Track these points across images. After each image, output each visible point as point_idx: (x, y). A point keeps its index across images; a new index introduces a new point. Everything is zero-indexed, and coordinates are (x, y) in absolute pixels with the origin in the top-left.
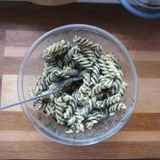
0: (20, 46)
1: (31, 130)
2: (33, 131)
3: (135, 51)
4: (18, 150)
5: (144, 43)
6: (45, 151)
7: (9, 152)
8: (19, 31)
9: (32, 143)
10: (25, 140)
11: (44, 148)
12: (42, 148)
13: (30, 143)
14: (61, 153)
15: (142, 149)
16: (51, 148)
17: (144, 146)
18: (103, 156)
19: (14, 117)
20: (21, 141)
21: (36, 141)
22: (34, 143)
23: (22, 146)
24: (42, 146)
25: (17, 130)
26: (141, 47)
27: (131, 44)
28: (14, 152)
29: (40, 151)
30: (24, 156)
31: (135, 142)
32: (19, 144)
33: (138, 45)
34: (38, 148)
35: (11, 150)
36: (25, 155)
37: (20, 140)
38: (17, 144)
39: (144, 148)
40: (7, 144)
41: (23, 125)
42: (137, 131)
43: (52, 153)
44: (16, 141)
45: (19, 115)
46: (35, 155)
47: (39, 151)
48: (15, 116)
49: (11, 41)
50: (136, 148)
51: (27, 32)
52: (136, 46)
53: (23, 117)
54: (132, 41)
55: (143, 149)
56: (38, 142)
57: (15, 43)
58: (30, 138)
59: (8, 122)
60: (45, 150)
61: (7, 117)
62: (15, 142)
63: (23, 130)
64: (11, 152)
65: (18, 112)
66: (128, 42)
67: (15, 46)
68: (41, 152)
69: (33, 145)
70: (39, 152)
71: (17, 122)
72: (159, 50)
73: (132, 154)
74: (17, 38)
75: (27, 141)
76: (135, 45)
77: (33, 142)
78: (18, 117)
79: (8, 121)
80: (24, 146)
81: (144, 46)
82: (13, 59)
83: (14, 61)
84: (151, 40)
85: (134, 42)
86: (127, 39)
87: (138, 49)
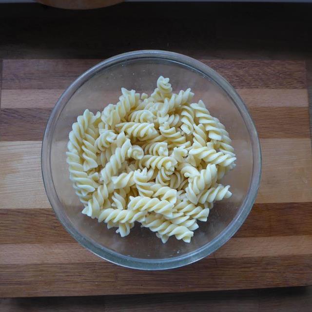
0: (31, 87)
1: (56, 242)
3: (245, 90)
4: (33, 279)
5: (260, 74)
6: (84, 279)
7: (17, 284)
8: (27, 60)
9: (59, 266)
10: (46, 262)
11: (80, 275)
12: (77, 274)
13: (55, 266)
14: (113, 282)
15: (263, 270)
16: (95, 274)
17: (267, 264)
18: (190, 286)
19: (24, 219)
20: (39, 262)
21: (67, 262)
22: (62, 266)
23: (40, 273)
24: (76, 270)
25: (31, 242)
26: (255, 81)
27: (237, 76)
28: (26, 284)
29: (74, 280)
30: (44, 290)
31: (250, 257)
32: (34, 270)
33: (250, 78)
34: (70, 274)
35: (19, 280)
36: (46, 289)
37: (35, 262)
38: (31, 270)
39: (268, 269)
40: (12, 270)
41: (41, 234)
42: (253, 238)
43: (97, 283)
44: (29, 263)
45: (32, 214)
46: (65, 288)
47: (71, 280)
48: (24, 217)
49: (13, 79)
50: (252, 269)
51: (42, 61)
52: (246, 80)
53: (41, 218)
54: (237, 70)
56: (69, 264)
57: (20, 82)
58: (55, 257)
60: (84, 277)
61: (10, 219)
62: (26, 265)
63: (40, 242)
64: (20, 284)
65: (30, 210)
66: (230, 74)
67: (21, 89)
68: (77, 283)
69: (61, 269)
70: (74, 283)
71: (29, 228)
72: (288, 86)
73: (246, 281)
74: (25, 74)
75: (50, 262)
76: (243, 78)
77: (62, 264)
78: (30, 219)
79: (12, 227)
80: (43, 272)
81: (261, 79)
82: (18, 112)
83: (20, 116)
84: (273, 69)
85: (241, 72)
86: (229, 67)
87: (249, 86)
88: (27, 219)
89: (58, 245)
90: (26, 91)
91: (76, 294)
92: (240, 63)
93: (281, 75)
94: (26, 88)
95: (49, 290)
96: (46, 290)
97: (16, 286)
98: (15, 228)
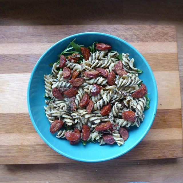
0: (14, 42)
1: (29, 132)
2: (31, 133)
3: (140, 43)
4: (16, 154)
5: (149, 33)
7: (6, 157)
8: (12, 26)
9: (31, 146)
10: (23, 144)
11: (44, 152)
12: (42, 151)
13: (29, 146)
16: (51, 151)
17: (153, 145)
19: (10, 119)
20: (19, 144)
22: (33, 146)
23: (20, 150)
24: (41, 149)
25: (15, 132)
26: (146, 38)
27: (135, 35)
28: (12, 156)
29: (40, 154)
33: (143, 36)
34: (37, 151)
35: (8, 154)
37: (17, 144)
38: (15, 148)
39: (153, 148)
40: (4, 149)
41: (20, 128)
44: (13, 144)
45: (15, 116)
46: (35, 159)
47: (38, 154)
48: (11, 118)
49: (3, 37)
50: (144, 148)
51: (20, 27)
52: (140, 37)
53: (20, 119)
54: (135, 32)
56: (36, 145)
57: (7, 39)
58: (29, 141)
59: (4, 125)
60: (45, 153)
61: (2, 119)
62: (12, 146)
63: (20, 132)
64: (8, 156)
65: (14, 114)
66: (131, 34)
67: (8, 43)
68: (41, 156)
69: (32, 148)
70: (39, 156)
71: (13, 124)
72: (165, 41)
74: (10, 34)
75: (26, 144)
76: (139, 36)
78: (14, 119)
79: (4, 123)
80: (22, 150)
81: (149, 36)
82: (7, 57)
83: (8, 59)
84: (156, 30)
85: (137, 33)
86: (131, 29)
87: (142, 40)
88: (12, 119)
89: (30, 134)
90: (11, 44)
91: (41, 163)
92: (137, 27)
93: (161, 34)
94: (11, 43)
95: (25, 160)
96: (24, 160)
97: (6, 158)
98: (5, 125)
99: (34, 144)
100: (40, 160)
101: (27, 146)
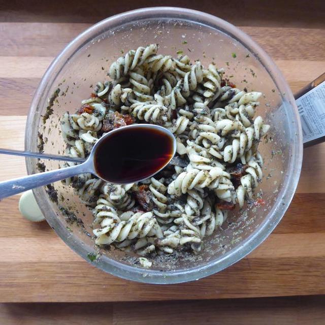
0: (32, 54)
3: (280, 61)
5: (298, 44)
6: (88, 282)
7: (6, 286)
9: (59, 265)
10: (43, 259)
11: (85, 277)
12: (81, 275)
14: (124, 285)
15: (304, 274)
16: (102, 275)
17: (310, 266)
18: (217, 292)
20: (34, 260)
21: (68, 260)
23: (37, 273)
24: (80, 271)
26: (292, 51)
27: (271, 46)
28: (18, 286)
29: (77, 282)
30: (41, 294)
31: (288, 258)
32: (28, 269)
33: (286, 48)
34: (72, 275)
35: (10, 282)
37: (30, 259)
38: (25, 269)
42: (292, 235)
43: (104, 287)
44: (22, 260)
46: (65, 291)
47: (74, 282)
50: (291, 272)
52: (281, 51)
54: (271, 39)
55: (307, 274)
56: (71, 263)
57: (18, 48)
58: (55, 254)
59: (4, 220)
60: (87, 280)
62: (20, 263)
64: (11, 286)
66: (263, 43)
68: (80, 286)
69: (61, 269)
70: (75, 286)
73: (285, 286)
74: (24, 39)
75: (48, 260)
76: (279, 48)
77: (61, 263)
79: (4, 217)
81: (298, 49)
82: (16, 82)
83: (17, 86)
84: (312, 38)
85: (276, 41)
86: (261, 35)
87: (285, 57)
90: (26, 58)
91: (79, 300)
92: (274, 31)
93: (321, 46)
94: (26, 55)
95: (46, 295)
96: (43, 294)
97: (6, 289)
98: (8, 219)
99: (64, 259)
100: (78, 294)
101: (51, 264)
